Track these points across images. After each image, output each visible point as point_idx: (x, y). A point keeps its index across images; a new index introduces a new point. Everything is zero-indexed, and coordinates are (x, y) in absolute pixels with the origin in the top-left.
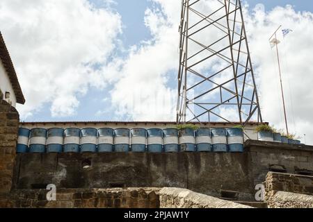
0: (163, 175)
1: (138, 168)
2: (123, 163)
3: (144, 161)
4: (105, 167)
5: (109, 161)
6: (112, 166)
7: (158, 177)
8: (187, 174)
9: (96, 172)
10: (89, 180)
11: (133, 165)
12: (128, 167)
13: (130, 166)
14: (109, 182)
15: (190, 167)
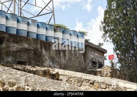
0: (49, 58)
1: (36, 52)
2: (26, 46)
3: (39, 47)
4: (15, 47)
5: (17, 42)
6: (19, 47)
7: (46, 60)
8: (60, 59)
9: (8, 50)
10: (4, 56)
11: (32, 49)
12: (29, 50)
13: (31, 49)
14: (17, 60)
15: (61, 55)
